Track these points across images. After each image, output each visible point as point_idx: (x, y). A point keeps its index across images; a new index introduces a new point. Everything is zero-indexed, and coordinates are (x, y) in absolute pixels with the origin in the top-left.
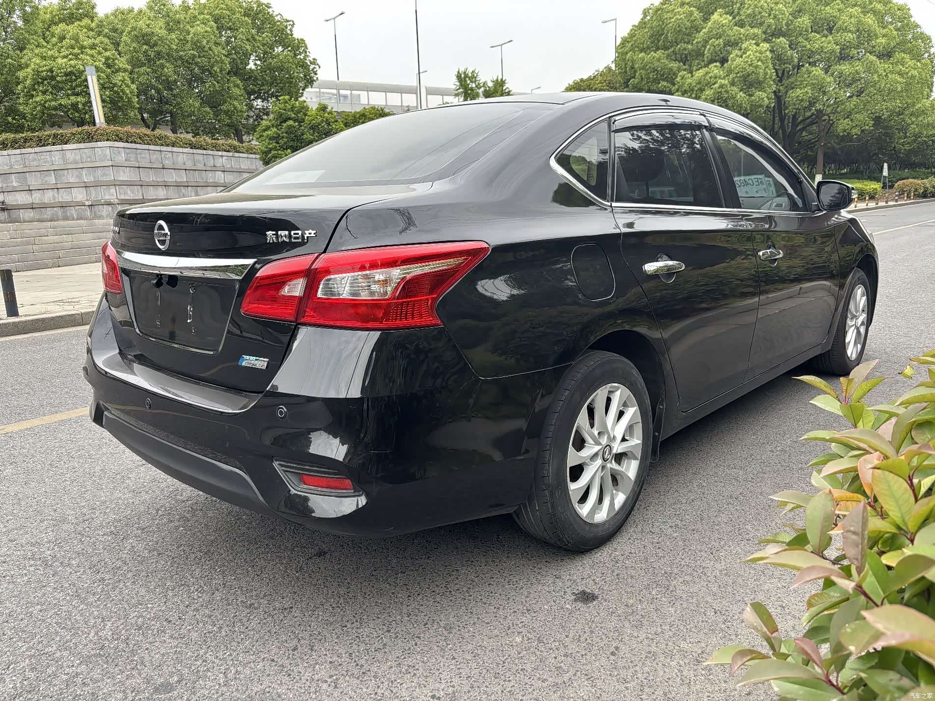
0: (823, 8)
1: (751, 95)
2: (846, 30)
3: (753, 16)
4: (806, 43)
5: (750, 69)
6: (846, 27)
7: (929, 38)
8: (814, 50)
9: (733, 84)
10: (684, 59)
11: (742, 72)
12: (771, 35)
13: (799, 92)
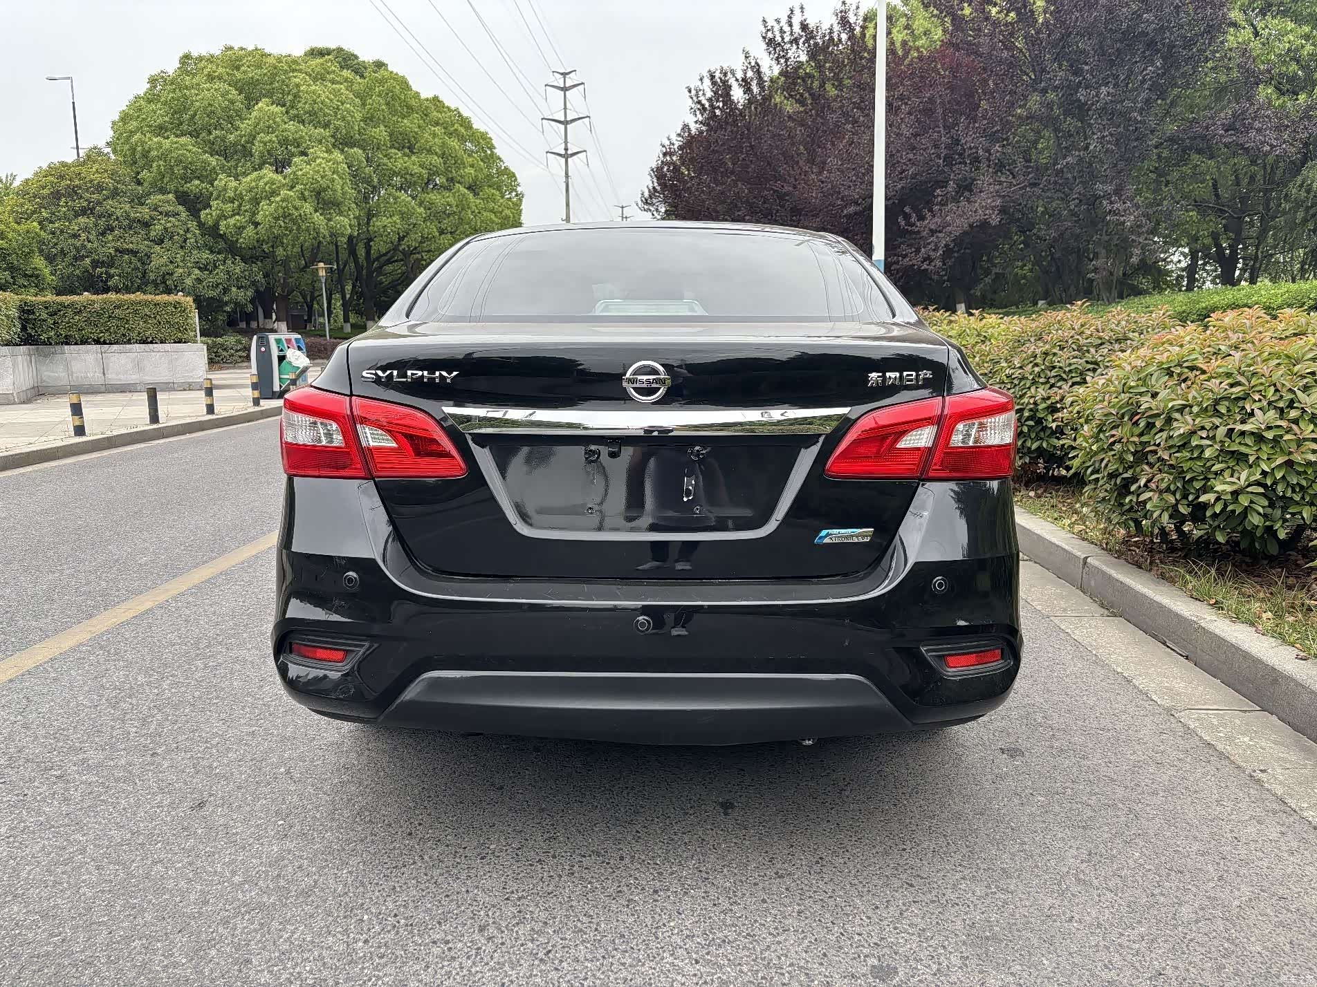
0: (399, 120)
1: (330, 220)
2: (429, 151)
3: (312, 113)
4: (385, 160)
5: (324, 183)
6: (431, 147)
7: (514, 175)
8: (397, 170)
9: (303, 198)
10: (225, 152)
11: (312, 184)
12: (343, 142)
13: (385, 221)
